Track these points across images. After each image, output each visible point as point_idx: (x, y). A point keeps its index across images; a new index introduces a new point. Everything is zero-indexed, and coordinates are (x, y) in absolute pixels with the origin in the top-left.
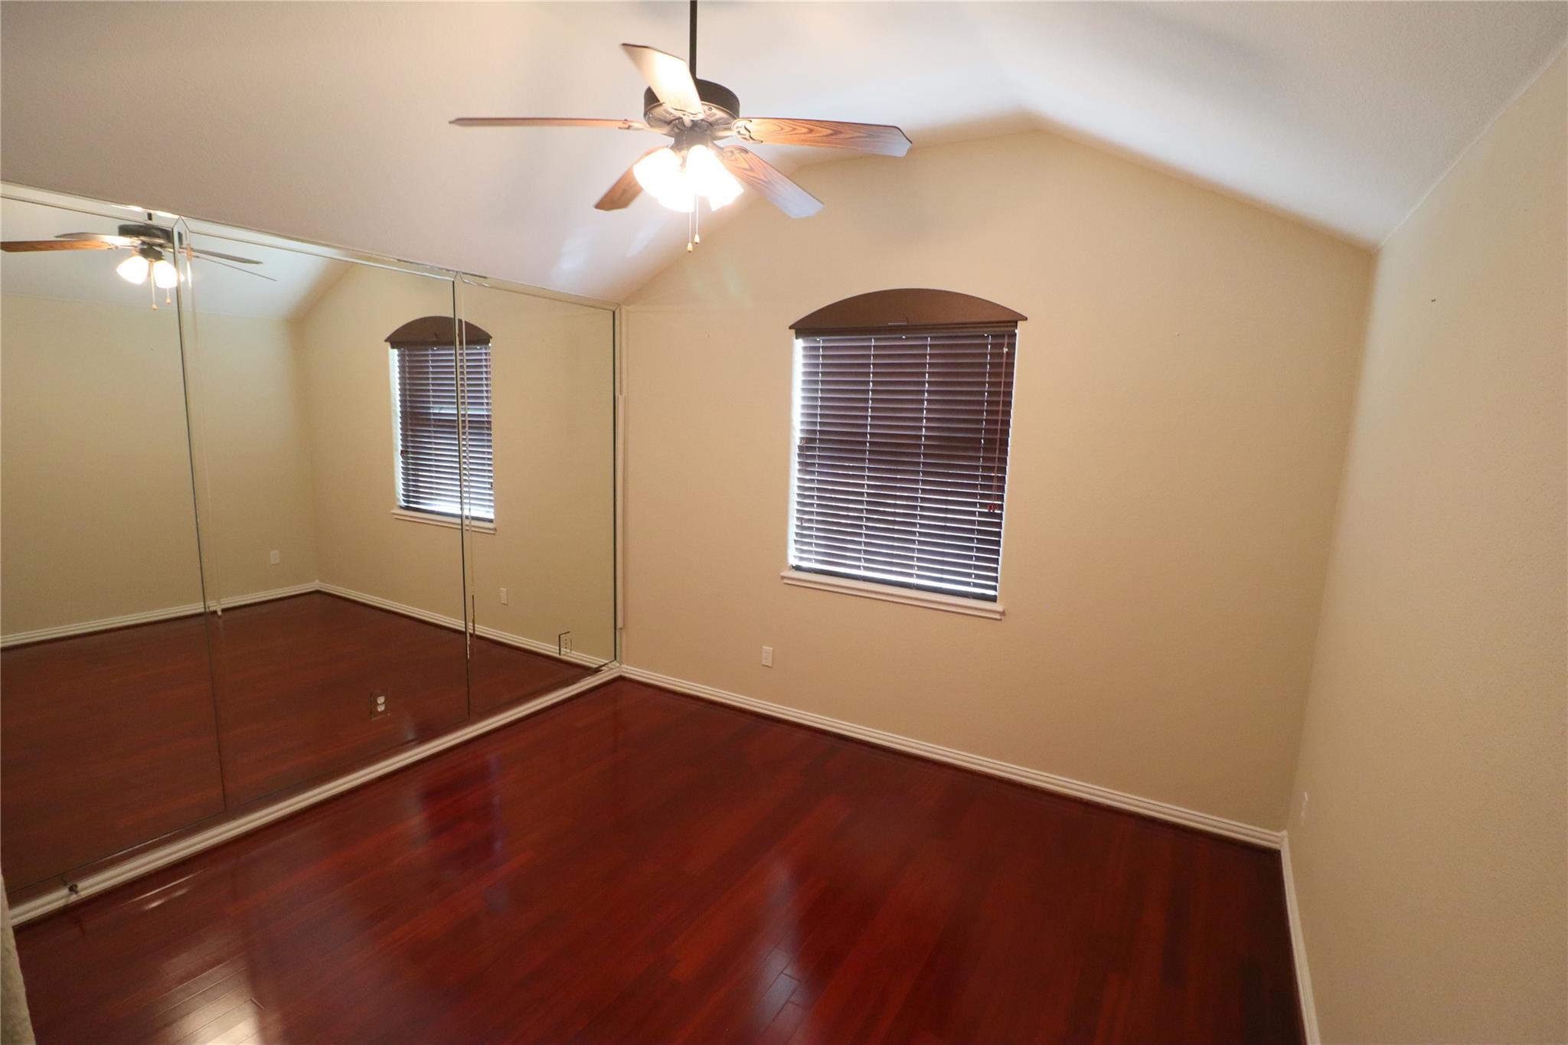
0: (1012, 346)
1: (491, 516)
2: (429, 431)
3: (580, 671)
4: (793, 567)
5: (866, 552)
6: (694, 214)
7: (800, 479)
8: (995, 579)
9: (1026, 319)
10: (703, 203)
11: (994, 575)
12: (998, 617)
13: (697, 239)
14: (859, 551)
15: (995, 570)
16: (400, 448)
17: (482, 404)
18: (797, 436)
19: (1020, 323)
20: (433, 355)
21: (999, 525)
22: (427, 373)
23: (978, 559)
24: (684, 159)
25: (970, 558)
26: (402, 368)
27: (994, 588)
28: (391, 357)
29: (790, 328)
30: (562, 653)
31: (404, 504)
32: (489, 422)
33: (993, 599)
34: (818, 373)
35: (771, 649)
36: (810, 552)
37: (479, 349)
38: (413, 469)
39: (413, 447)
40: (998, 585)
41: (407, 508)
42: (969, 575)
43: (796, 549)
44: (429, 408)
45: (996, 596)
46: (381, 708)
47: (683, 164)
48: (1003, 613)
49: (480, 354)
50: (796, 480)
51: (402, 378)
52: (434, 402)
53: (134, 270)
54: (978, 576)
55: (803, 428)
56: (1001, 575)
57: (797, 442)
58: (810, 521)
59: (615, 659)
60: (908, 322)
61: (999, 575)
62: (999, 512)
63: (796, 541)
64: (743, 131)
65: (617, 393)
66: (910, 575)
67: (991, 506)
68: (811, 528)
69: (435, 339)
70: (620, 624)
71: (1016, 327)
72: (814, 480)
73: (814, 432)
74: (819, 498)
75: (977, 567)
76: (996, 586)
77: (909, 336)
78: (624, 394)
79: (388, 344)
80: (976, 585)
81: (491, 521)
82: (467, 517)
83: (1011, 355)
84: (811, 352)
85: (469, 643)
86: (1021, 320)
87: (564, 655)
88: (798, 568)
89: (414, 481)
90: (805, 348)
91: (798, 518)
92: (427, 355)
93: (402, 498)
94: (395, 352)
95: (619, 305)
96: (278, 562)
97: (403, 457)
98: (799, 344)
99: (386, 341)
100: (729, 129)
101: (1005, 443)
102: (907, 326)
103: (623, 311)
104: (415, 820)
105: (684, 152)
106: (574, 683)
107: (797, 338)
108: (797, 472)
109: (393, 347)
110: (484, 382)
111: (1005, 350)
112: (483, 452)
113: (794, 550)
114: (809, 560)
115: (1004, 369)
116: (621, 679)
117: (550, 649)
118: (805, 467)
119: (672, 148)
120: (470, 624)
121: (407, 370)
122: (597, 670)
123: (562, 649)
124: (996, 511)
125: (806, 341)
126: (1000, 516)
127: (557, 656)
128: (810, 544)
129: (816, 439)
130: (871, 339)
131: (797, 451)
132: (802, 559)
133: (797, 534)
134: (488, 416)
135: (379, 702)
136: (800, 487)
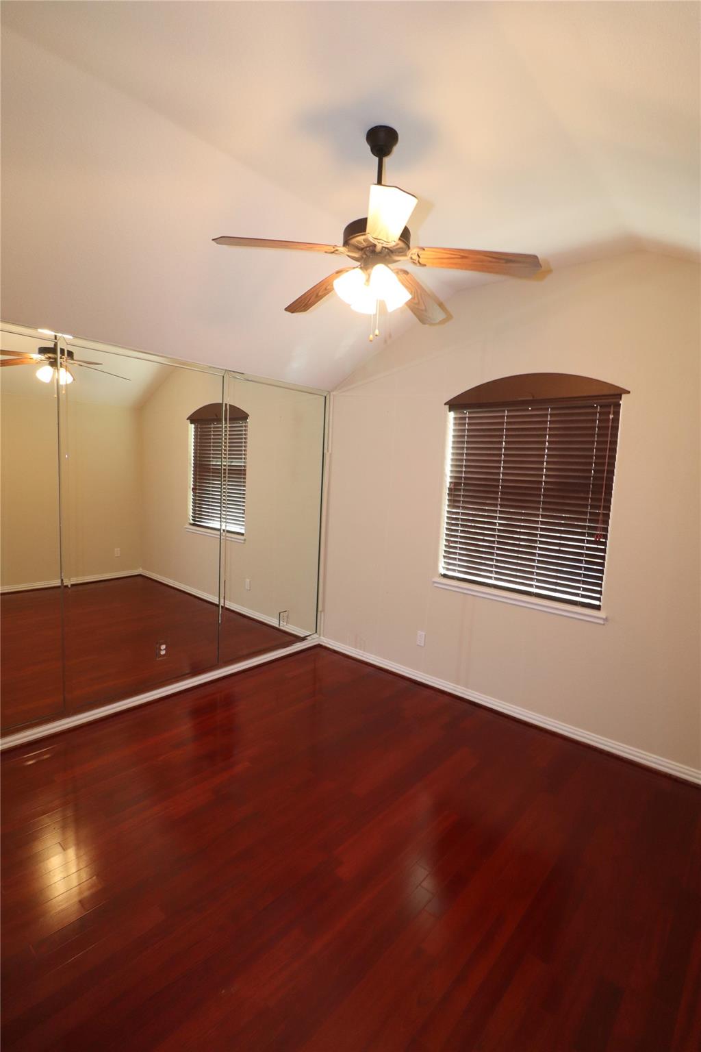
0: (617, 414)
1: (243, 531)
2: (209, 476)
3: (293, 638)
4: (442, 575)
5: (497, 567)
6: (375, 315)
7: (448, 512)
8: (600, 593)
9: (629, 392)
10: (382, 306)
11: (599, 589)
12: (602, 622)
13: (377, 332)
14: (491, 566)
15: (600, 585)
16: (192, 486)
17: (241, 458)
18: (448, 481)
19: (623, 396)
20: (214, 428)
21: (604, 551)
22: (210, 439)
23: (585, 576)
24: (369, 275)
25: (579, 575)
26: (196, 436)
27: (599, 599)
28: (190, 429)
29: (445, 404)
30: (281, 625)
31: (192, 522)
32: (245, 470)
33: (598, 608)
34: (464, 436)
35: (424, 633)
36: (454, 565)
37: (241, 423)
38: (199, 500)
39: (199, 486)
40: (602, 597)
41: (194, 525)
42: (578, 588)
43: (445, 562)
44: (210, 461)
45: (600, 606)
46: (163, 653)
47: (368, 280)
48: (606, 619)
49: (242, 426)
50: (446, 512)
51: (195, 442)
52: (213, 458)
53: (45, 374)
54: (585, 589)
55: (452, 475)
56: (605, 590)
57: (448, 485)
58: (456, 542)
59: (316, 632)
60: (533, 397)
61: (603, 590)
62: (604, 540)
63: (444, 557)
64: (415, 257)
65: (325, 452)
66: (531, 586)
67: (597, 536)
68: (456, 548)
69: (215, 417)
70: (320, 609)
71: (621, 399)
72: (459, 513)
73: (460, 478)
74: (463, 526)
75: (584, 582)
76: (600, 598)
77: (534, 407)
78: (330, 451)
79: (189, 421)
80: (583, 596)
81: (242, 534)
82: (224, 530)
83: (616, 420)
84: (459, 422)
85: (220, 612)
86: (625, 393)
87: (283, 626)
88: (445, 576)
89: (199, 507)
90: (455, 418)
91: (446, 540)
92: (210, 428)
93: (191, 518)
94: (193, 426)
95: (329, 392)
96: (119, 555)
97: (193, 492)
98: (452, 415)
99: (188, 419)
100: (405, 255)
101: (609, 488)
102: (532, 400)
103: (332, 395)
104: (184, 728)
105: (369, 271)
106: (288, 646)
107: (450, 411)
108: (447, 507)
109: (191, 423)
110: (244, 444)
111: (611, 416)
112: (240, 490)
113: (443, 563)
114: (454, 570)
115: (610, 431)
116: (319, 646)
117: (274, 622)
118: (453, 502)
119: (361, 268)
120: (222, 601)
121: (199, 437)
122: (304, 639)
123: (281, 622)
124: (601, 540)
125: (455, 413)
126: (605, 544)
127: (277, 626)
128: (455, 559)
129: (461, 483)
130: (505, 411)
131: (447, 492)
132: (448, 569)
133: (445, 551)
134: (244, 466)
135: (162, 648)
136: (448, 518)
